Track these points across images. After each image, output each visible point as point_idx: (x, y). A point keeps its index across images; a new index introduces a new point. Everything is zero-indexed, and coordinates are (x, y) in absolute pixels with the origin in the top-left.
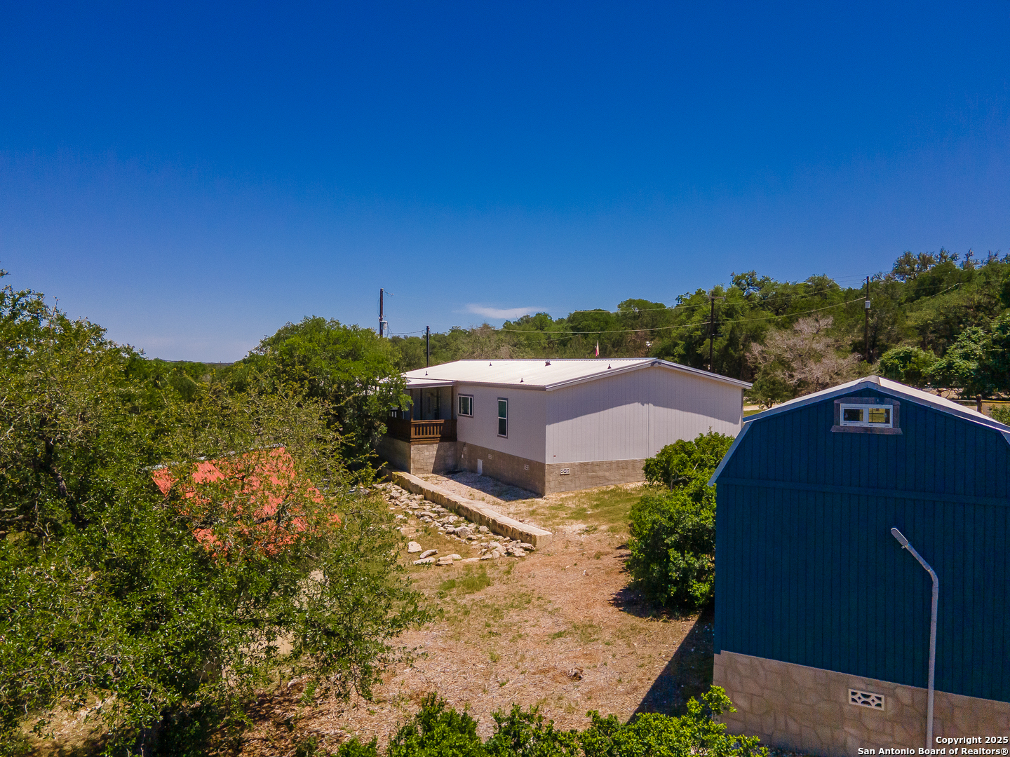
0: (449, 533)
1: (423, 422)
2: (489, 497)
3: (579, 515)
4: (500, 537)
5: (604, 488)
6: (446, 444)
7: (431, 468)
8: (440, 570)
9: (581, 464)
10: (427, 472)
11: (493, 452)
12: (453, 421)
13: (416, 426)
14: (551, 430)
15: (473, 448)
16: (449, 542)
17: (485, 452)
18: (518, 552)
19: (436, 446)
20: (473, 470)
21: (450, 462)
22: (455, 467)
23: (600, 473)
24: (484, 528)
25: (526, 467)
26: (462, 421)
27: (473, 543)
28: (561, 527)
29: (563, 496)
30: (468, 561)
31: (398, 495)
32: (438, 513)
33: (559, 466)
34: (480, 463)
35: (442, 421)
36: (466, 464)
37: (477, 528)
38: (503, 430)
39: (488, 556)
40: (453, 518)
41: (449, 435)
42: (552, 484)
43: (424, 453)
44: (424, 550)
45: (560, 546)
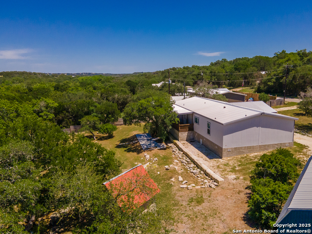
0: (191, 172)
1: (183, 125)
2: (204, 157)
3: (233, 170)
4: (207, 177)
5: (243, 156)
6: (190, 132)
7: (185, 139)
8: (188, 191)
9: (235, 148)
10: (184, 140)
11: (206, 138)
12: (192, 125)
13: (181, 126)
14: (225, 137)
15: (199, 135)
16: (191, 176)
17: (203, 138)
18: (213, 186)
19: (187, 132)
20: (199, 142)
21: (191, 137)
22: (193, 139)
23: (241, 151)
24: (202, 172)
25: (216, 147)
26: (195, 125)
27: (199, 178)
28: (227, 176)
29: (229, 159)
30: (197, 187)
31: (175, 150)
32: (188, 162)
33: (227, 149)
34: (201, 140)
35: (189, 124)
36: (196, 139)
37: (200, 172)
38: (209, 132)
39: (204, 186)
40: (192, 165)
41: (191, 129)
42: (225, 155)
43: (183, 135)
44: (184, 180)
45: (226, 185)
